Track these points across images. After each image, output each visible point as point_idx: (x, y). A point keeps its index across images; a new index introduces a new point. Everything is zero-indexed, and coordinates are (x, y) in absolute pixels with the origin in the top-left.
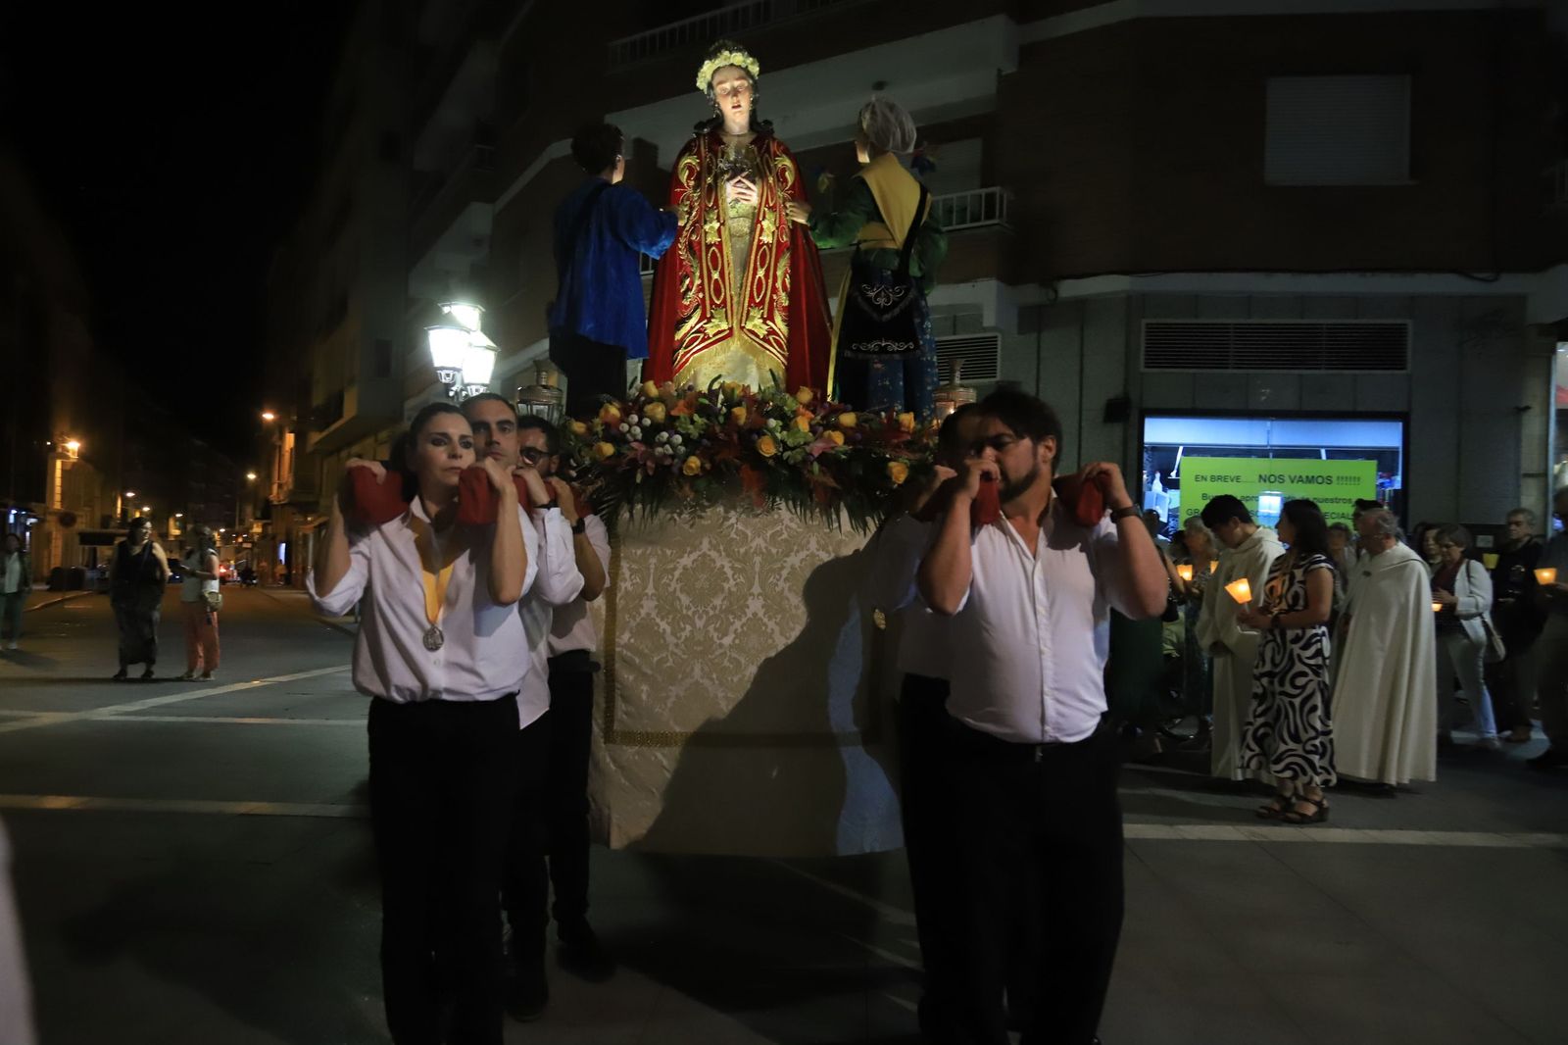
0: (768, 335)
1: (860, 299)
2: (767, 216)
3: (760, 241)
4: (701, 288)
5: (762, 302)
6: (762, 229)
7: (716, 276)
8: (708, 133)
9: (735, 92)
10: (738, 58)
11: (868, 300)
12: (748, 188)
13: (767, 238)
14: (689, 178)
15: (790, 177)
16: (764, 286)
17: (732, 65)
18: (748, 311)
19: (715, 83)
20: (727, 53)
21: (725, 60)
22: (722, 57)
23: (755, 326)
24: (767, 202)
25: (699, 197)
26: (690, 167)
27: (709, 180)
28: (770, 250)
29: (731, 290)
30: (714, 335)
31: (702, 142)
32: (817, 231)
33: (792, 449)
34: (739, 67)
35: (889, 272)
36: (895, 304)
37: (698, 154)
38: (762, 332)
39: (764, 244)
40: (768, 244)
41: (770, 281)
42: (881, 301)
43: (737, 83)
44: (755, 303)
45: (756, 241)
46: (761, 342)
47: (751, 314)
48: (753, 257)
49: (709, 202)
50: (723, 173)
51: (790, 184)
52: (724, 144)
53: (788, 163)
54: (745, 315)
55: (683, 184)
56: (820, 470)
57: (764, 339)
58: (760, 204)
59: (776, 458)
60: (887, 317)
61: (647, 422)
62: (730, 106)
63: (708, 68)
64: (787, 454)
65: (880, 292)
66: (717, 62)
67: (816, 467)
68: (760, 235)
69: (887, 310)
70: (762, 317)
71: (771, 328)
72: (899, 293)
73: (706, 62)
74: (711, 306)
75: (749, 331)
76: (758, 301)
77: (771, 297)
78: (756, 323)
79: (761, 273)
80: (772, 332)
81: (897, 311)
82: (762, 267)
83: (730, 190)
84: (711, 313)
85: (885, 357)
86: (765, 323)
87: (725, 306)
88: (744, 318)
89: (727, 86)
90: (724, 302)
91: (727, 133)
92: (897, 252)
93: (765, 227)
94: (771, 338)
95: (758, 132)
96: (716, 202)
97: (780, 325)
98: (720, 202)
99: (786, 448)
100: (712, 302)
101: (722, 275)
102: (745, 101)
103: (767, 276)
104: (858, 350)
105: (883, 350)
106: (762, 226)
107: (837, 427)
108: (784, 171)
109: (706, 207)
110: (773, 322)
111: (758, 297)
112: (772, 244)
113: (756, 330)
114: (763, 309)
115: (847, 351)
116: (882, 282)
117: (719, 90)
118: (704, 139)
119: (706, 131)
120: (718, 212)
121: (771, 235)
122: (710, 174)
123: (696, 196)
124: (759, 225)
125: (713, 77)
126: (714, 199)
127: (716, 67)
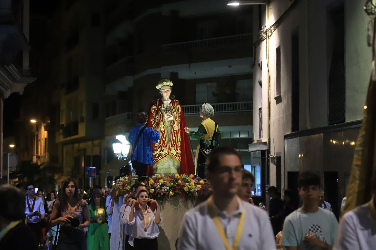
0: (176, 154)
2: (175, 123)
3: (174, 130)
4: (160, 143)
6: (174, 127)
9: (167, 92)
12: (171, 116)
13: (175, 129)
14: (154, 112)
15: (180, 110)
16: (175, 141)
17: (167, 85)
19: (162, 89)
20: (166, 82)
21: (165, 84)
23: (173, 152)
24: (175, 120)
25: (158, 117)
26: (154, 109)
27: (160, 113)
28: (176, 132)
29: (167, 143)
30: (164, 155)
31: (157, 102)
35: (209, 146)
37: (156, 106)
38: (175, 153)
39: (175, 130)
43: (168, 89)
45: (173, 130)
46: (174, 156)
47: (172, 149)
48: (172, 134)
49: (161, 119)
50: (164, 111)
51: (180, 113)
53: (180, 107)
55: (152, 113)
57: (175, 155)
58: (174, 120)
59: (188, 192)
61: (160, 184)
62: (166, 95)
64: (190, 190)
65: (207, 151)
68: (174, 128)
70: (175, 149)
71: (177, 152)
74: (163, 147)
75: (171, 153)
76: (173, 145)
77: (177, 144)
78: (173, 151)
79: (174, 138)
80: (177, 153)
83: (166, 116)
84: (163, 149)
86: (175, 151)
87: (166, 147)
88: (170, 150)
89: (165, 90)
90: (166, 146)
92: (210, 140)
94: (177, 155)
96: (162, 120)
97: (179, 151)
98: (164, 120)
100: (163, 146)
101: (165, 139)
102: (169, 94)
103: (176, 139)
104: (202, 164)
107: (200, 184)
108: (178, 109)
109: (160, 121)
110: (177, 150)
111: (174, 144)
112: (177, 130)
113: (173, 153)
114: (175, 147)
115: (200, 164)
116: (208, 148)
117: (163, 91)
118: (158, 101)
119: (158, 99)
120: (163, 122)
121: (176, 128)
122: (160, 112)
123: (156, 117)
124: (173, 126)
125: (161, 88)
126: (162, 118)
127: (162, 85)
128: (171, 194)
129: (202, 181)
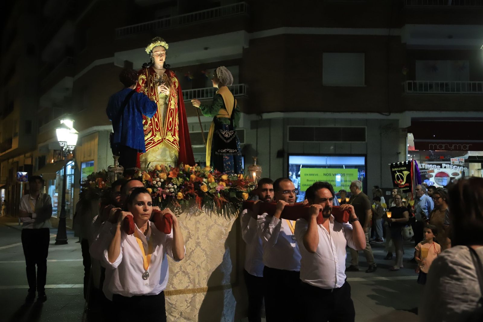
0: (174, 141)
1: (220, 135)
2: (172, 99)
3: (170, 108)
4: (151, 124)
5: (171, 129)
6: (171, 104)
7: (156, 120)
8: (149, 68)
9: (161, 55)
10: (163, 44)
11: (222, 135)
12: (166, 89)
13: (172, 107)
14: (142, 83)
15: (177, 85)
16: (172, 124)
17: (161, 46)
18: (167, 133)
19: (153, 51)
20: (159, 42)
21: (159, 44)
22: (158, 43)
23: (169, 138)
24: (172, 95)
25: (147, 91)
26: (143, 79)
27: (151, 85)
28: (174, 111)
29: (161, 125)
30: (157, 142)
31: (147, 71)
32: (205, 111)
33: (212, 189)
34: (163, 47)
35: (228, 126)
36: (231, 137)
37: (146, 75)
38: (172, 140)
39: (171, 109)
40: (172, 109)
41: (174, 122)
42: (227, 136)
43: (162, 52)
44: (169, 130)
45: (169, 109)
47: (168, 134)
48: (168, 113)
49: (152, 93)
50: (156, 83)
51: (177, 87)
52: (155, 72)
53: (176, 80)
54: (165, 134)
55: (140, 85)
56: (221, 196)
57: (172, 143)
58: (170, 95)
59: (208, 192)
60: (229, 141)
61: (162, 180)
62: (159, 60)
63: (152, 46)
64: (211, 190)
65: (226, 132)
66: (156, 44)
67: (219, 195)
68: (170, 106)
69: (228, 139)
70: (172, 135)
71: (175, 139)
72: (232, 133)
73: (151, 44)
74: (155, 131)
75: (167, 139)
76: (170, 129)
77: (174, 128)
78: (170, 137)
79: (171, 119)
80: (175, 140)
81: (231, 139)
82: (171, 117)
83: (159, 89)
84: (156, 134)
85: (228, 154)
86: (173, 137)
87: (160, 131)
88: (165, 135)
89: (159, 53)
90: (159, 129)
91: (156, 68)
92: (229, 119)
93: (172, 103)
94: (175, 142)
95: (166, 69)
97: (177, 138)
98: (156, 94)
99: (210, 189)
100: (156, 130)
101: (158, 119)
102: (164, 58)
103: (173, 120)
104: (220, 152)
105: (228, 152)
106: (171, 103)
107: (222, 180)
108: (175, 83)
109: (151, 95)
110: (175, 136)
111: (170, 127)
112: (174, 109)
113: (170, 140)
114: (172, 132)
115: (216, 152)
116: (226, 129)
117: (155, 54)
118: (148, 69)
119: (148, 67)
120: (156, 97)
121: (174, 106)
122: (151, 83)
123: (146, 90)
124: (170, 102)
125: (153, 49)
126: (153, 91)
127: (155, 46)
128: (180, 197)
129: (225, 177)
